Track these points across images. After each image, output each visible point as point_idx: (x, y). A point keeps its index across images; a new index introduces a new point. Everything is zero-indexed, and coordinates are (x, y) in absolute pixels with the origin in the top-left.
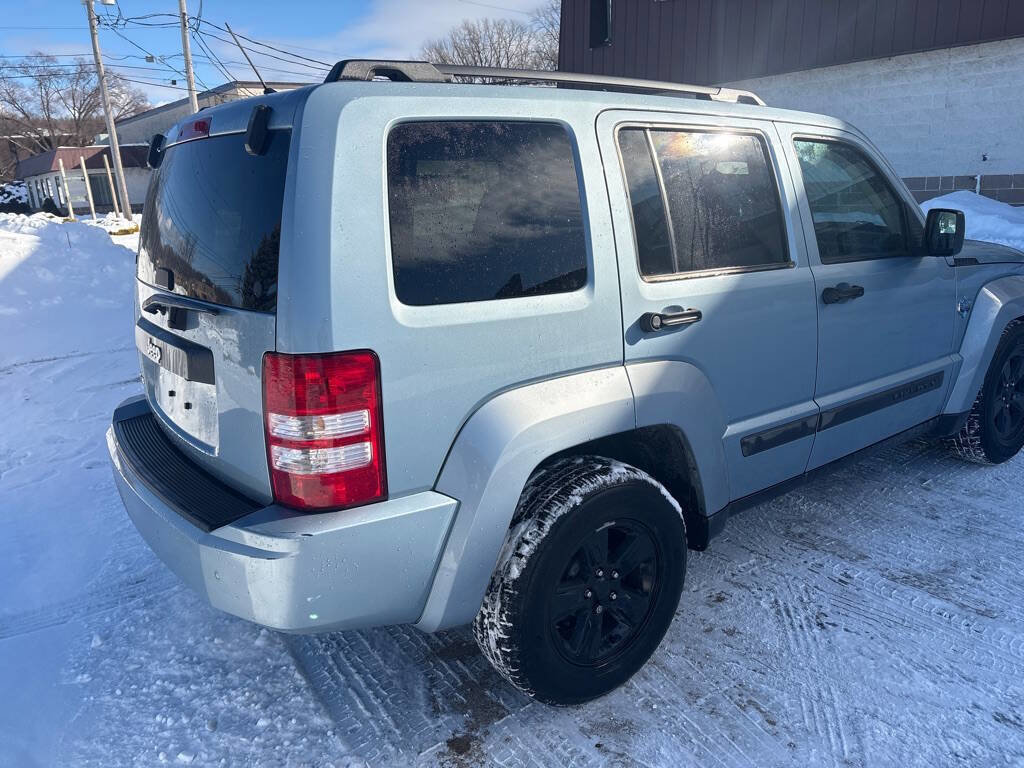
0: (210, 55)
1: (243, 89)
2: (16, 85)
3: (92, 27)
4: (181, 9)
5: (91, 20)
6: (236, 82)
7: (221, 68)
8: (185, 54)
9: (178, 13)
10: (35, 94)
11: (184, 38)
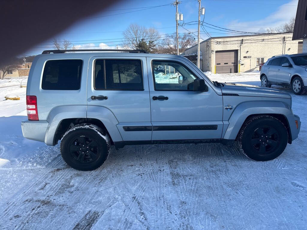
0: (205, 31)
1: (213, 39)
2: (170, 41)
3: (177, 26)
4: (199, 19)
5: (177, 25)
6: (211, 38)
7: (208, 34)
8: (198, 31)
9: (198, 21)
10: (174, 43)
11: (199, 27)
